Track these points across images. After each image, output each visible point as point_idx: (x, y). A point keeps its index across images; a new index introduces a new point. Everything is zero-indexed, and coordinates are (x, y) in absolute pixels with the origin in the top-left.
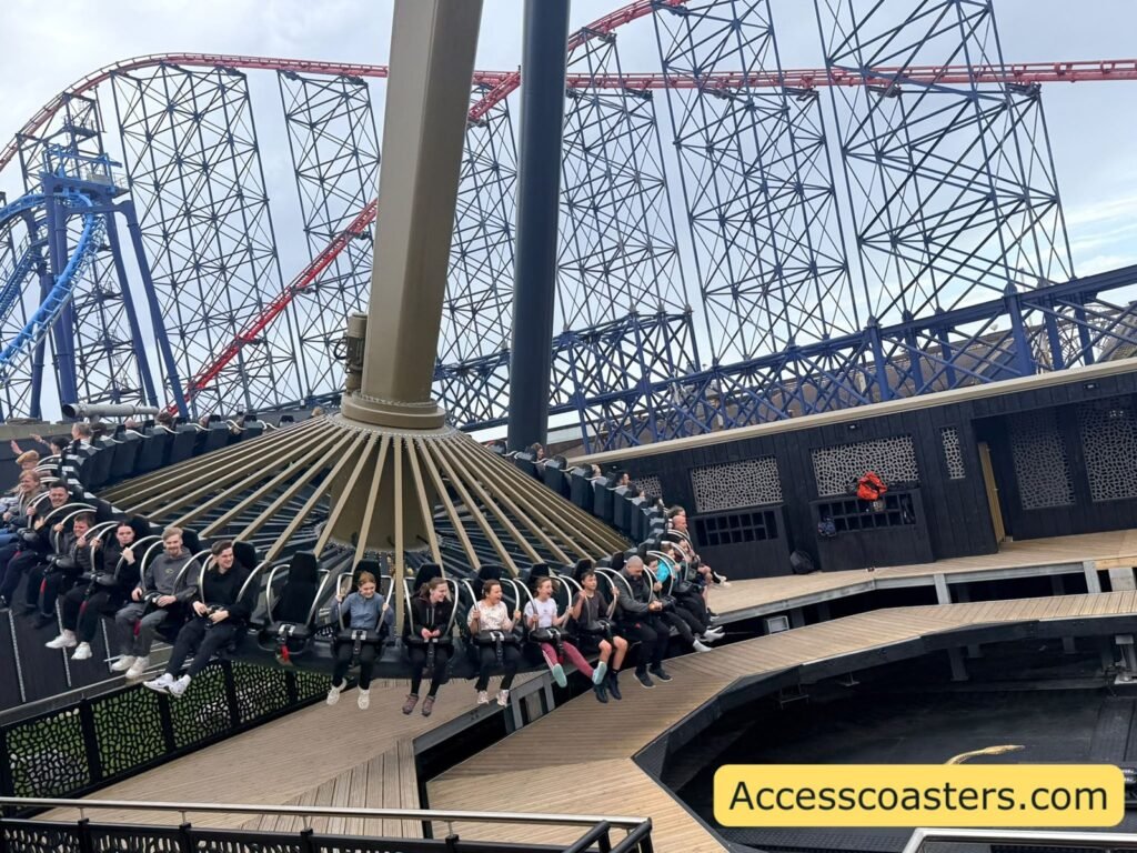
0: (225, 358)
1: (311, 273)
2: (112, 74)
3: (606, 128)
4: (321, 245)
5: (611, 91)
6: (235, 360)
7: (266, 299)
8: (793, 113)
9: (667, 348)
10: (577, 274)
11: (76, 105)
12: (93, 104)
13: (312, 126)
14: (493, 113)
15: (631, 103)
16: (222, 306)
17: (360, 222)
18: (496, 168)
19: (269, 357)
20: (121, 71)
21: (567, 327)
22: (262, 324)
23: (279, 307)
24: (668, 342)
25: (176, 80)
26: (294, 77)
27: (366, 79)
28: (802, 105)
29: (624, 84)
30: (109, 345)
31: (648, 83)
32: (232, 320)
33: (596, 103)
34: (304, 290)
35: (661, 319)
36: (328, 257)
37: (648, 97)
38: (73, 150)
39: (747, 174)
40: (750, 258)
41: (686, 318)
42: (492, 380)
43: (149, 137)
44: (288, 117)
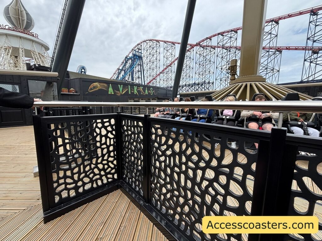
0: (151, 81)
1: (163, 71)
2: (144, 41)
3: (207, 54)
4: (165, 67)
5: (209, 48)
6: (152, 81)
7: (157, 74)
8: (237, 53)
9: (209, 87)
10: (198, 75)
11: (139, 46)
12: (141, 46)
13: (167, 50)
14: (191, 50)
15: (212, 50)
16: (152, 74)
17: (171, 64)
18: (190, 58)
19: (156, 82)
20: (145, 41)
21: (195, 82)
22: (156, 77)
23: (159, 75)
24: (209, 86)
25: (151, 43)
26: (166, 43)
27: (175, 44)
28: (239, 52)
29: (211, 47)
30: (139, 78)
31: (215, 47)
32: (153, 76)
33: (206, 49)
34: (162, 73)
35: (209, 83)
36: (166, 69)
37: (215, 49)
38: (138, 52)
39: (227, 62)
40: (224, 75)
41: (213, 83)
42: (183, 88)
43: (147, 50)
44: (164, 49)
